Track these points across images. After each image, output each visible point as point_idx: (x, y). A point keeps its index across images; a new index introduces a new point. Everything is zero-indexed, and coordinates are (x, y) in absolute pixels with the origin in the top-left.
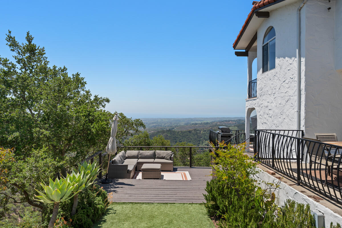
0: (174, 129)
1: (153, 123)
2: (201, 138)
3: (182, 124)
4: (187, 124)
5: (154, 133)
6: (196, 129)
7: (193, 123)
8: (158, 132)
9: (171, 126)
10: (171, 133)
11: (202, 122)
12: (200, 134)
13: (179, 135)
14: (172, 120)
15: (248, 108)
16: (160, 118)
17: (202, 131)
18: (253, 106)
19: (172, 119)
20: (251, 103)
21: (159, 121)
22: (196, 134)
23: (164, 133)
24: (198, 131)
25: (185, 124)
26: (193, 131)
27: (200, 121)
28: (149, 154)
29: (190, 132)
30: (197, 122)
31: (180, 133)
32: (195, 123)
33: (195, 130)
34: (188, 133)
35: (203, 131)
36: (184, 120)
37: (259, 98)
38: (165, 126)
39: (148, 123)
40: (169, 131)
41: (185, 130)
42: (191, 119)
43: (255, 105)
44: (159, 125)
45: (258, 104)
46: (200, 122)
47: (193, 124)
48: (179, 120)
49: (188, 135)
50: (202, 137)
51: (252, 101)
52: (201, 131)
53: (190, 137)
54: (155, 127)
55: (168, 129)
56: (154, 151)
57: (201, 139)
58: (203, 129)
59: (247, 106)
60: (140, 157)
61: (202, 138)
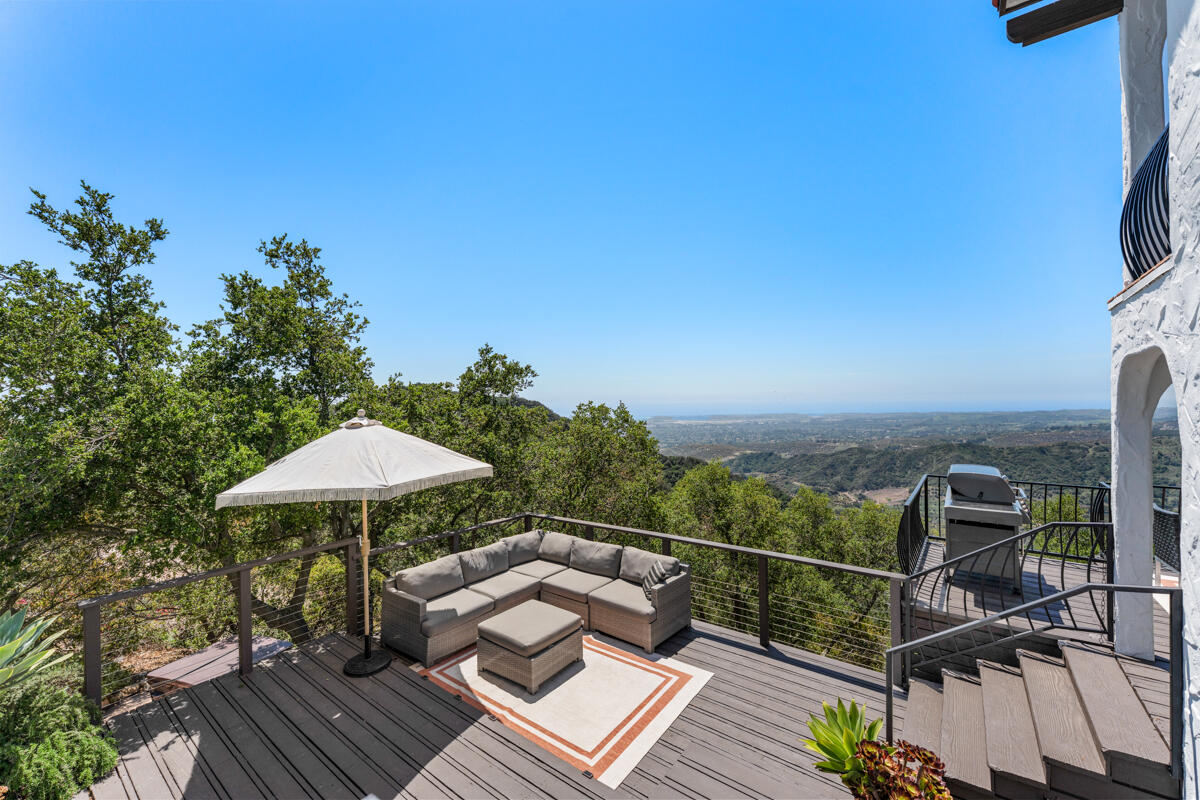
0: (985, 440)
1: (916, 425)
2: (1086, 470)
3: (1016, 427)
4: (1032, 429)
5: (919, 450)
6: (1066, 443)
7: (1054, 425)
8: (932, 447)
9: (975, 434)
10: (974, 452)
11: (1093, 422)
12: (1086, 459)
13: (1003, 457)
14: (980, 416)
15: (1121, 355)
16: (937, 413)
17: (1090, 450)
18: (1148, 339)
19: (979, 413)
20: (1135, 317)
21: (935, 419)
22: (1067, 458)
23: (950, 450)
24: (1074, 448)
25: (1026, 428)
26: (1056, 451)
27: (1082, 418)
28: (597, 556)
29: (1042, 450)
30: (1071, 423)
31: (1006, 452)
32: (1063, 425)
33: (1063, 446)
34: (1037, 453)
35: (1096, 449)
36: (1018, 416)
37: (1188, 250)
38: (956, 434)
39: (903, 425)
40: (969, 445)
41: (1023, 445)
42: (1048, 415)
43: (1165, 326)
44: (935, 431)
45: (1180, 309)
46: (1083, 423)
47: (1053, 428)
48: (1002, 418)
49: (1034, 460)
50: (1091, 468)
51: (1146, 297)
52: (1087, 449)
53: (1045, 464)
54: (924, 434)
55: (965, 441)
56: (620, 547)
57: (1088, 473)
58: (1097, 444)
59: (1119, 346)
60: (574, 562)
61: (1092, 471)
